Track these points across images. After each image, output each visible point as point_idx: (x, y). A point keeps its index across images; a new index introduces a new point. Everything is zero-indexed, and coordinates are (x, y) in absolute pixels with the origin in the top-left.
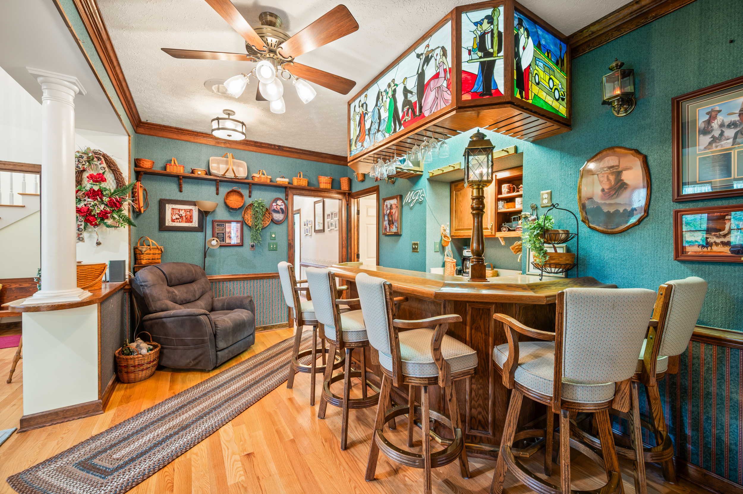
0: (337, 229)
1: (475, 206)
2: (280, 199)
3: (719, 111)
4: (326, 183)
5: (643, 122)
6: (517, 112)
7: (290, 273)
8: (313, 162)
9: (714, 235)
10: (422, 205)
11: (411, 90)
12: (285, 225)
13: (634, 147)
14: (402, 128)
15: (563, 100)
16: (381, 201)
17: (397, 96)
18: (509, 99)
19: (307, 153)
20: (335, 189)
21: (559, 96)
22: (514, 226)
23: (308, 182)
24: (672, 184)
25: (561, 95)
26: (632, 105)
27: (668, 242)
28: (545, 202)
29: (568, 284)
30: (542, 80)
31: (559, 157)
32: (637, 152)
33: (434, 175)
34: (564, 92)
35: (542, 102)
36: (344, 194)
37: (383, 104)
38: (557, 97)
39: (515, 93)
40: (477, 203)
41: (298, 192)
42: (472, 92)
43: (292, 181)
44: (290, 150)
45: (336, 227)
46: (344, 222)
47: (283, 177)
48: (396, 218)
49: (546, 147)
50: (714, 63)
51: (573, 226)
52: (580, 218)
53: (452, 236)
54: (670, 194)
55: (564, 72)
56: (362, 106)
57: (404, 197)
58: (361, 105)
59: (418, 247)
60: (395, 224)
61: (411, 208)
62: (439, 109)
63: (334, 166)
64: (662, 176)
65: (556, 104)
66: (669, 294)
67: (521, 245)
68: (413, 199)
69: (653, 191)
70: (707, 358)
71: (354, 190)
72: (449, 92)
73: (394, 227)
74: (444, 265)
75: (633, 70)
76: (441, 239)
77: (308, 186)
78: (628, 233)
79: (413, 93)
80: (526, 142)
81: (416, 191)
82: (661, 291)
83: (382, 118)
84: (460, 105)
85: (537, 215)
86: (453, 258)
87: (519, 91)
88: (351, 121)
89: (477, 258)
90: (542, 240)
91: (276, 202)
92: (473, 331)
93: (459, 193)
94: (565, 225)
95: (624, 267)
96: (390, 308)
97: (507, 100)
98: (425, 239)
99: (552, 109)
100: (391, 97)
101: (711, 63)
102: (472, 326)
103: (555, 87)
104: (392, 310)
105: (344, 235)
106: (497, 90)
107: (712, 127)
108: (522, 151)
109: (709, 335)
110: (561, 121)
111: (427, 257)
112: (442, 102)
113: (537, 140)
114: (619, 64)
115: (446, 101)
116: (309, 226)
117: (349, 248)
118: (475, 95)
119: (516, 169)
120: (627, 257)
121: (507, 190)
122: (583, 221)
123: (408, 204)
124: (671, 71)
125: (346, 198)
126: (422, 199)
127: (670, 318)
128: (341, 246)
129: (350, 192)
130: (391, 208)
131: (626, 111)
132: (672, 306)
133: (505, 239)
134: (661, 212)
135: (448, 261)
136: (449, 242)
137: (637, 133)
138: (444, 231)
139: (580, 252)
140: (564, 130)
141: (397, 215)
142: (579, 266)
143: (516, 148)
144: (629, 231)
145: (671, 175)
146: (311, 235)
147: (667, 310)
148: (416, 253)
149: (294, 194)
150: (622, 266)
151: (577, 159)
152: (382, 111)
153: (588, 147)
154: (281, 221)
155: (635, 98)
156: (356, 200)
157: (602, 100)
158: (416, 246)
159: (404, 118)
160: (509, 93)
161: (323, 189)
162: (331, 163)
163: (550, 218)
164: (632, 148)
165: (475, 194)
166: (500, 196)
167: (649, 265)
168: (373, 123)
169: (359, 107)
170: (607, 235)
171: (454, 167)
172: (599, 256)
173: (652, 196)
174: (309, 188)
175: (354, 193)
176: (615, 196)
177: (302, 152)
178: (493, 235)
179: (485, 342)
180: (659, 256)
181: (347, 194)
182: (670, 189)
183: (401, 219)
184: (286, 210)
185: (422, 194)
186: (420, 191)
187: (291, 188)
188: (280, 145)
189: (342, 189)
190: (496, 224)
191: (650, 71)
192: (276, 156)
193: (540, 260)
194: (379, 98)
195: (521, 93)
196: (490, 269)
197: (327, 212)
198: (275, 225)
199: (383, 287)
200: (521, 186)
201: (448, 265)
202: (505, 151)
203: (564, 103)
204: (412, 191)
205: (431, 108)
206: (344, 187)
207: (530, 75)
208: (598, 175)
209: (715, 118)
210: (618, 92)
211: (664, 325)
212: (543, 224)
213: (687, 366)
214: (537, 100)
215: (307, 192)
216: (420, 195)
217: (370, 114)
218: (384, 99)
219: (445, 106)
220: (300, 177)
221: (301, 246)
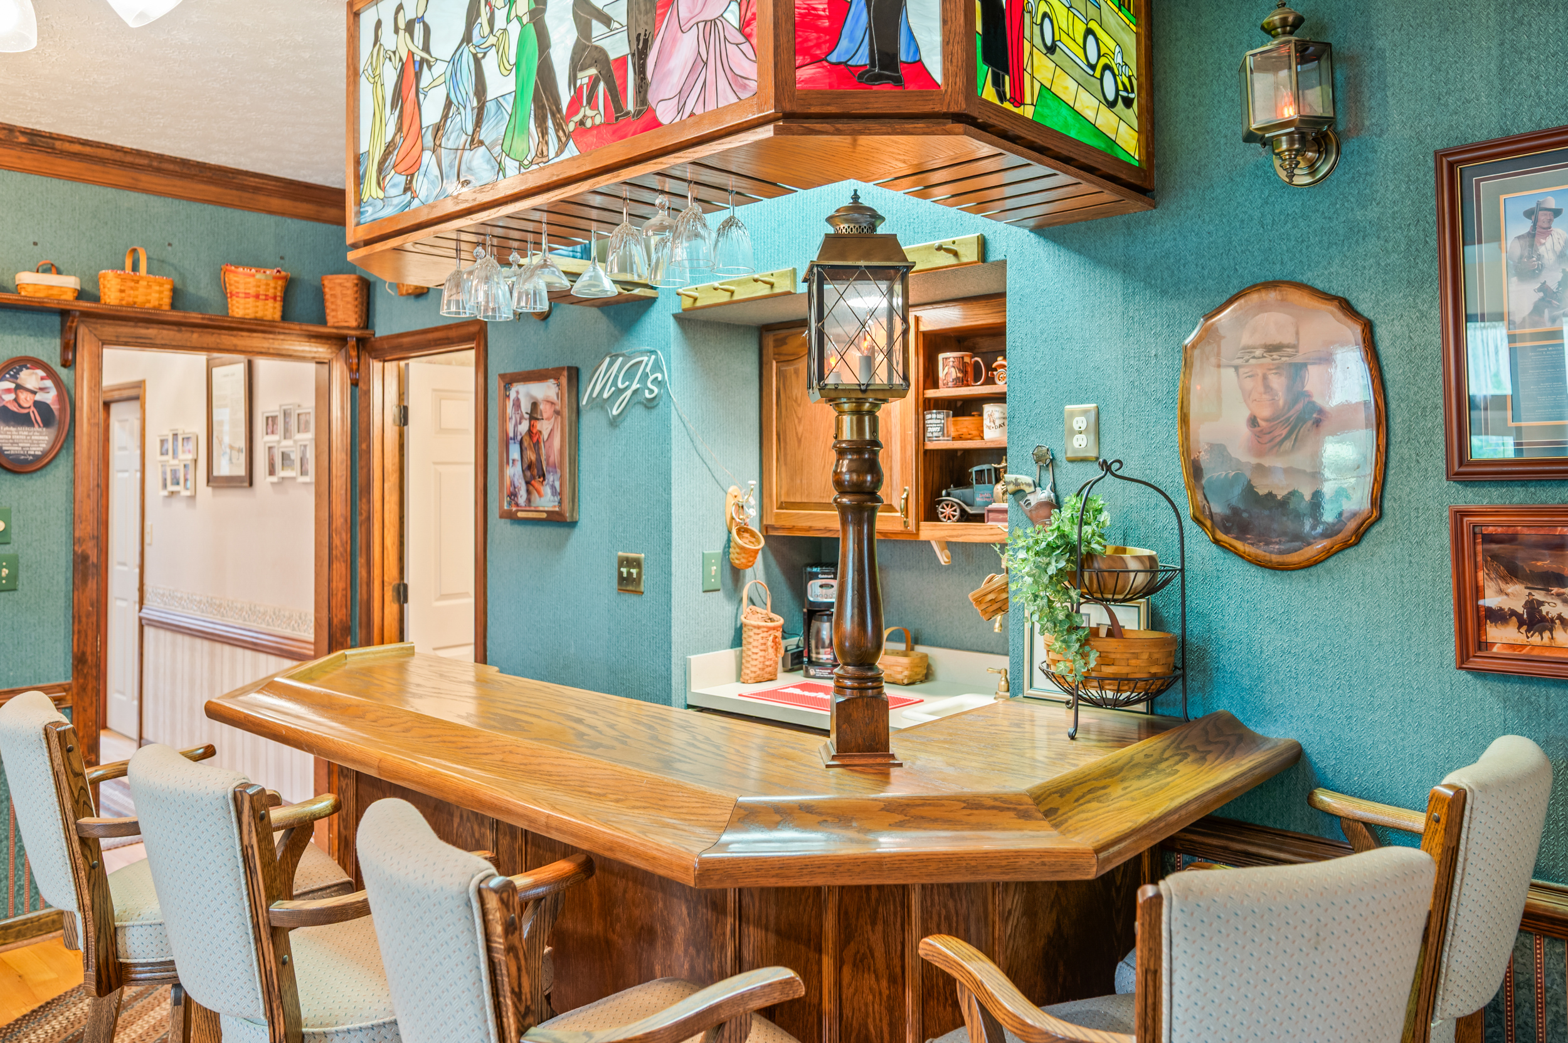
0: (310, 478)
1: (847, 477)
2: (36, 363)
3: (1557, 212)
4: (257, 297)
5: (1359, 214)
6: (986, 149)
7: (58, 760)
8: (196, 207)
9: (1558, 595)
10: (655, 412)
11: (606, 10)
12: (58, 475)
13: (1337, 289)
14: (572, 150)
15: (1128, 103)
16: (495, 384)
17: (549, 18)
18: (959, 105)
19: (171, 167)
20: (301, 322)
21: (1117, 90)
22: (979, 499)
23: (175, 292)
24: (1442, 422)
25: (1121, 87)
26: (1328, 152)
27: (1437, 606)
28: (1081, 443)
29: (1162, 760)
30: (1064, 37)
31: (1119, 294)
32: (1347, 308)
33: (699, 304)
34: (1129, 78)
35: (1065, 111)
36: (339, 340)
37: (492, 40)
38: (1111, 97)
39: (980, 83)
40: (854, 465)
41: (126, 330)
42: (831, 64)
43: (96, 283)
44: (87, 150)
45: (303, 472)
46: (340, 457)
47: (51, 268)
48: (555, 456)
49: (1079, 252)
50: (1539, 64)
51: (1166, 535)
52: (1187, 512)
53: (766, 529)
54: (1440, 452)
55: (1129, 10)
56: (410, 27)
57: (584, 377)
58: (402, 25)
59: (639, 574)
60: (550, 478)
61: (614, 423)
62: (711, 106)
63: (293, 226)
64: (1415, 394)
65: (1106, 120)
66: (1458, 820)
67: (1004, 588)
68: (620, 386)
69: (1393, 439)
70: (1552, 985)
71: (383, 328)
72: (746, 47)
73: (547, 490)
74: (738, 640)
75: (1330, 45)
76: (729, 541)
77: (173, 306)
78: (1329, 571)
79: (615, 25)
80: (1014, 229)
81: (630, 358)
82: (1435, 809)
83: (491, 94)
84: (788, 107)
85: (1054, 489)
86: (774, 610)
87: (993, 72)
88: (363, 80)
89: (858, 673)
90: (1074, 594)
91: (15, 377)
92: (847, 971)
93: (790, 369)
94: (1143, 529)
95: (1320, 682)
96: (507, 988)
97: (954, 109)
98: (669, 544)
99: (1096, 135)
100: (526, 19)
101: (1530, 60)
102: (841, 951)
103: (1103, 61)
104: (517, 995)
105: (340, 508)
106: (918, 66)
107: (1540, 257)
108: (1002, 257)
109: (1555, 911)
110: (1123, 176)
111: (675, 613)
112: (723, 83)
113: (1050, 225)
114: (1291, 19)
115: (736, 81)
116: (181, 456)
117: (361, 561)
118: (843, 73)
119: (983, 302)
120: (1327, 649)
121: (954, 373)
122: (1196, 519)
123: (601, 404)
124: (1431, 64)
125: (348, 358)
126: (656, 390)
127: (1462, 896)
128: (326, 557)
129: (366, 333)
130: (534, 413)
131: (1312, 169)
132: (1465, 860)
133: (949, 545)
134: (1417, 509)
135: (755, 623)
136: (756, 551)
137: (1343, 245)
138: (738, 513)
139: (1190, 626)
140: (1135, 206)
141: (557, 442)
142: (1190, 674)
143: (983, 244)
144: (1331, 562)
145: (1440, 392)
146: (193, 498)
147: (1455, 870)
148: (633, 599)
149: (105, 343)
150: (1314, 679)
151: (1174, 306)
152: (490, 64)
153: (1206, 273)
154: (37, 458)
155: (1336, 133)
156: (391, 367)
157: (1245, 129)
158: (634, 571)
159: (577, 112)
160: (960, 82)
161: (242, 321)
162: (283, 214)
163: (1096, 506)
164: (1333, 293)
165: (848, 433)
166: (931, 393)
167: (1388, 678)
168: (454, 108)
169: (397, 31)
170: (1267, 573)
171: (772, 285)
172: (1245, 641)
173: (1392, 453)
174: (176, 316)
175: (382, 339)
176: (1288, 444)
177: (145, 162)
178: (910, 534)
179: (891, 1010)
180: (1415, 649)
181: (352, 342)
182: (1440, 438)
183: (574, 462)
184: (62, 410)
185: (653, 371)
186: (645, 359)
187: (87, 316)
188: (38, 127)
189: (331, 320)
190: (921, 491)
191: (1374, 53)
192: (18, 176)
193: (1070, 665)
194: (478, 15)
195: (997, 83)
196: (902, 647)
197: (265, 406)
198: (9, 477)
199: (476, 905)
200: (1000, 360)
201: (753, 640)
202: (948, 250)
203: (1131, 114)
204: (617, 356)
205: (682, 95)
206: (341, 315)
207: (1027, 17)
208: (1236, 368)
209: (1547, 231)
210: (1289, 112)
211: (1447, 921)
212: (1075, 537)
213: (1501, 1012)
214: (1048, 106)
215: (167, 334)
216: (645, 376)
217: (439, 68)
218: (500, 22)
219: (733, 99)
220: (135, 268)
221: (147, 540)
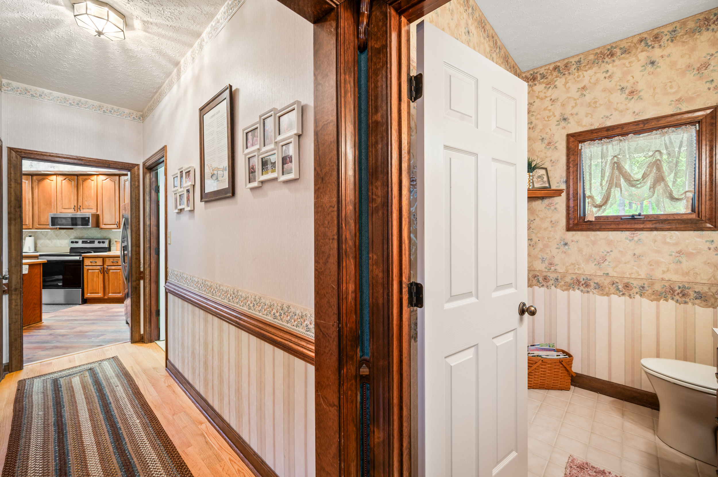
116: (185, 185)
221: (168, 242)
